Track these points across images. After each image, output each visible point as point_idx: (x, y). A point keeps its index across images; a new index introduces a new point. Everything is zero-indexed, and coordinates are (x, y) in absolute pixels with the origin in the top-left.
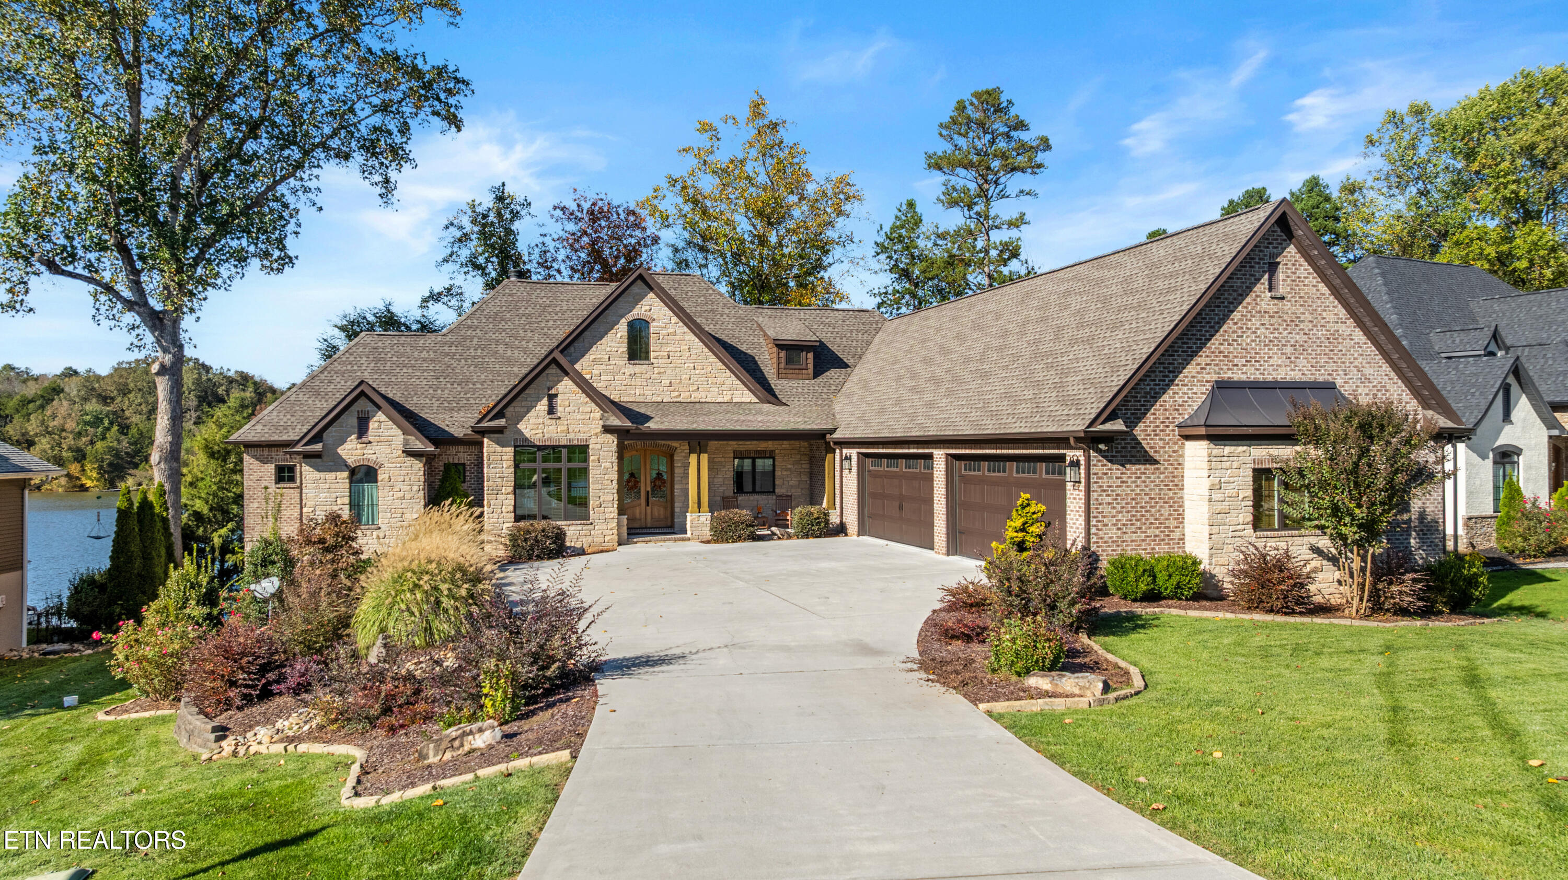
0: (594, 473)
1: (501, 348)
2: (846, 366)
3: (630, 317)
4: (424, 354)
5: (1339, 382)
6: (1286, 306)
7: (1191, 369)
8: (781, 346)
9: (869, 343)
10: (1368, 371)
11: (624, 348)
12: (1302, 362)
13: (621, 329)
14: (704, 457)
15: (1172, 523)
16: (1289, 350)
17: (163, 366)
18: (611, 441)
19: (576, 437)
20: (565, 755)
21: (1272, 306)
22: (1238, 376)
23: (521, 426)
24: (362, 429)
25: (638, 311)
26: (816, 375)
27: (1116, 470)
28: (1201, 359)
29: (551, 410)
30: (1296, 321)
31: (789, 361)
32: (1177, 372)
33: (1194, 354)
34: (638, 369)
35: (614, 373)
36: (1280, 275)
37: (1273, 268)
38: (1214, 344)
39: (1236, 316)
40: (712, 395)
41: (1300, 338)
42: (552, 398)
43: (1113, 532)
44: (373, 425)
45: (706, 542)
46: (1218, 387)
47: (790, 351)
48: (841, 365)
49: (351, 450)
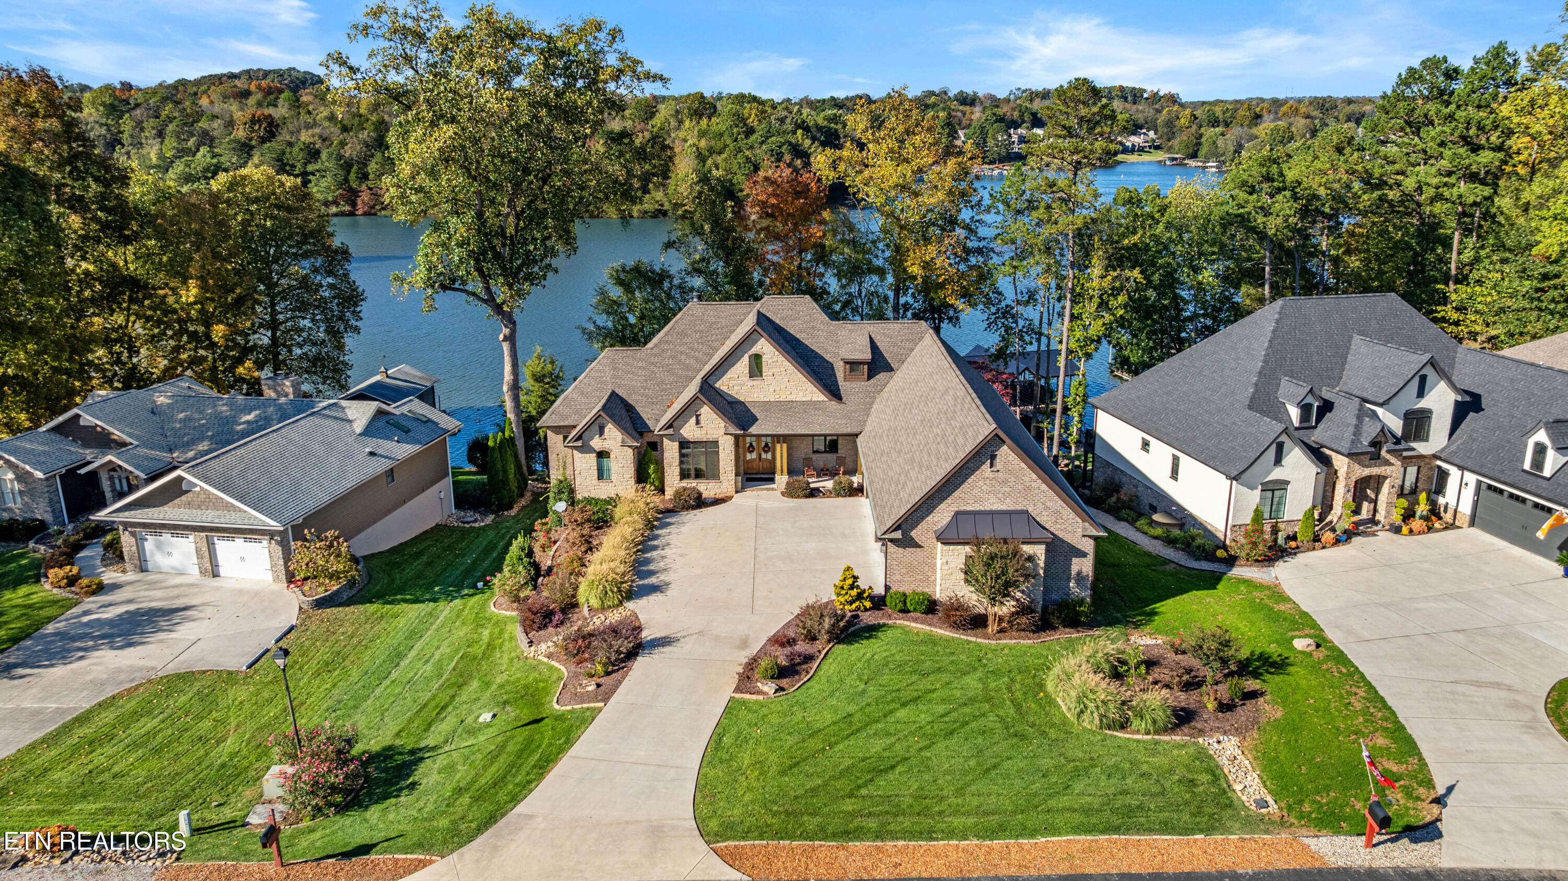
0: (722, 455)
1: (683, 357)
2: (892, 370)
3: (750, 353)
4: (640, 364)
5: (1030, 510)
6: (1000, 474)
7: (943, 506)
8: (847, 362)
9: (912, 350)
10: (1048, 504)
11: (747, 371)
12: (1008, 501)
13: (745, 359)
14: (785, 446)
15: (930, 574)
16: (1000, 495)
17: (505, 336)
18: (731, 440)
19: (711, 437)
20: (602, 704)
21: (992, 475)
22: (969, 508)
23: (682, 431)
24: (601, 433)
25: (755, 349)
26: (869, 378)
27: (901, 550)
28: (949, 501)
29: (698, 422)
30: (1005, 482)
31: (851, 370)
32: (934, 507)
33: (945, 498)
34: (755, 383)
35: (741, 385)
36: (998, 460)
37: (993, 457)
38: (956, 494)
39: (970, 480)
40: (800, 397)
41: (1009, 489)
42: (697, 416)
43: (898, 577)
44: (606, 430)
45: (783, 494)
46: (958, 514)
47: (853, 365)
48: (889, 368)
49: (597, 443)
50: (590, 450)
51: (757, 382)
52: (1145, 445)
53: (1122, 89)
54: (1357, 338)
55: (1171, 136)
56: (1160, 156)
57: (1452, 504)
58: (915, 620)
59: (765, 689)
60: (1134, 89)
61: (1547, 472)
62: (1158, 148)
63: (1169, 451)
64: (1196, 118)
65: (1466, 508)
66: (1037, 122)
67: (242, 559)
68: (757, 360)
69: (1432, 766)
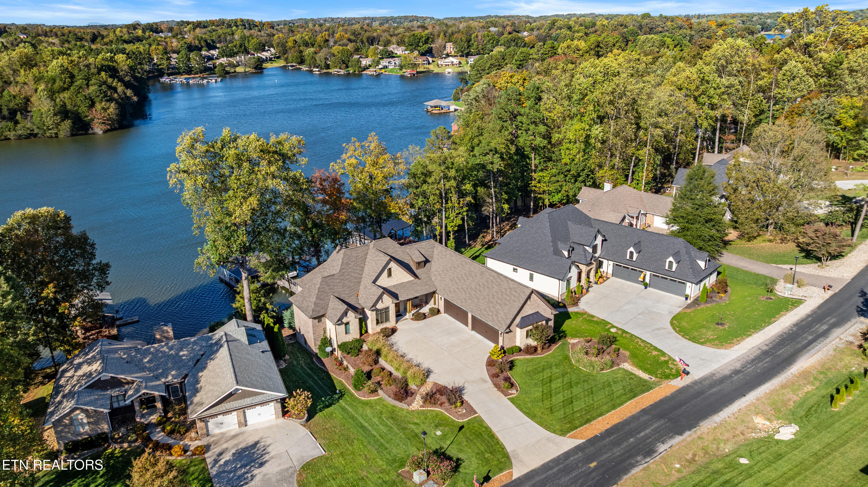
0: (390, 311)
1: (352, 274)
4: (337, 281)
7: (518, 317)
8: (417, 263)
9: (433, 252)
10: (543, 308)
11: (387, 276)
13: (386, 271)
14: (411, 301)
15: (515, 339)
16: (532, 309)
18: (393, 304)
19: (387, 306)
20: (477, 414)
21: (530, 303)
22: (524, 315)
23: (377, 307)
24: (346, 315)
25: (389, 267)
26: (424, 267)
27: (507, 334)
28: (519, 315)
29: (382, 302)
30: (533, 304)
31: (419, 265)
32: (516, 318)
35: (385, 281)
38: (521, 312)
39: (524, 307)
40: (405, 281)
42: (382, 299)
43: (507, 343)
45: (412, 319)
46: (522, 318)
47: (419, 263)
48: (429, 262)
49: (345, 320)
50: (342, 323)
51: (390, 279)
52: (515, 270)
53: (242, 21)
54: (569, 223)
55: (285, 52)
56: (281, 63)
57: (606, 271)
58: (517, 356)
59: (513, 392)
60: (248, 20)
61: (634, 259)
62: (278, 58)
63: (528, 272)
64: (296, 42)
65: (610, 271)
66: (211, 47)
67: (259, 414)
68: (390, 270)
69: (672, 356)
